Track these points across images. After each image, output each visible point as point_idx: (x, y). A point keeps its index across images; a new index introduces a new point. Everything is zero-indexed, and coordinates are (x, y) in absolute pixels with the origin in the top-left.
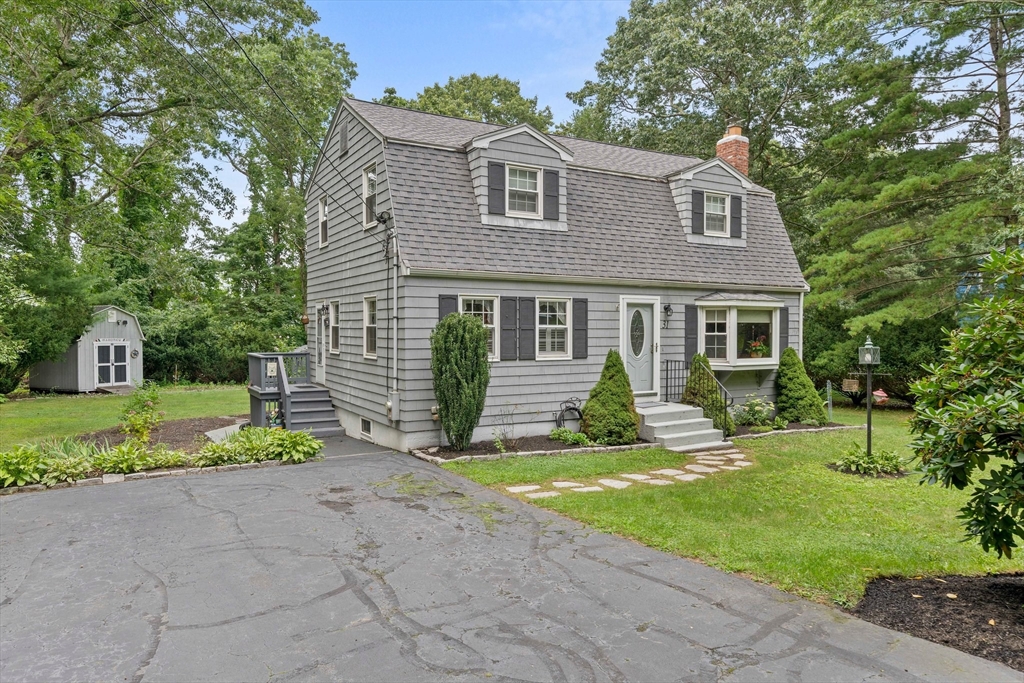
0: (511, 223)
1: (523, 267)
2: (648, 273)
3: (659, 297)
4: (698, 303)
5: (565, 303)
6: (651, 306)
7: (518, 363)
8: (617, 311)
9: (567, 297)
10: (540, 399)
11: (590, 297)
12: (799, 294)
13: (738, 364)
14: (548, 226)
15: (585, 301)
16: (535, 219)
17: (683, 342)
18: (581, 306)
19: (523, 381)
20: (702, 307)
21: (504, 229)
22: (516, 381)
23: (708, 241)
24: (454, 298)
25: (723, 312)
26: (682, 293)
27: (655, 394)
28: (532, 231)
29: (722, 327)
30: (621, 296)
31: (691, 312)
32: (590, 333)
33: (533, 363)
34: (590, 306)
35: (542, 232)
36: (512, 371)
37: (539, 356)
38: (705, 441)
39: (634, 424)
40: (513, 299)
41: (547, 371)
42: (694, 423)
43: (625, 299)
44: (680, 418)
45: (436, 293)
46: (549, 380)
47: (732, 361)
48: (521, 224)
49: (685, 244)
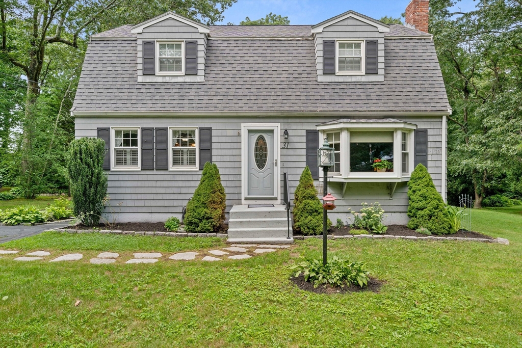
0: (160, 80)
1: (158, 107)
2: (269, 107)
3: (279, 125)
4: (319, 128)
5: (195, 131)
6: (272, 131)
7: (155, 172)
8: (239, 135)
9: (194, 126)
10: (172, 197)
11: (214, 127)
12: (441, 117)
13: (349, 177)
14: (188, 79)
15: (210, 129)
16: (179, 76)
17: (304, 158)
18: (206, 133)
19: (159, 184)
20: (323, 131)
21: (152, 84)
22: (154, 184)
23: (341, 79)
24: (108, 130)
25: (337, 134)
26: (303, 120)
27: (276, 199)
28: (173, 84)
29: (337, 147)
30: (242, 125)
31: (312, 136)
32: (214, 152)
33: (166, 172)
34: (214, 133)
35: (182, 84)
36: (150, 178)
37: (171, 167)
38: (272, 236)
39: (211, 218)
40: (151, 129)
41: (178, 178)
42: (271, 221)
43: (245, 127)
44: (265, 217)
45: (95, 127)
46: (180, 184)
47: (345, 174)
48: (167, 79)
49: (315, 83)
